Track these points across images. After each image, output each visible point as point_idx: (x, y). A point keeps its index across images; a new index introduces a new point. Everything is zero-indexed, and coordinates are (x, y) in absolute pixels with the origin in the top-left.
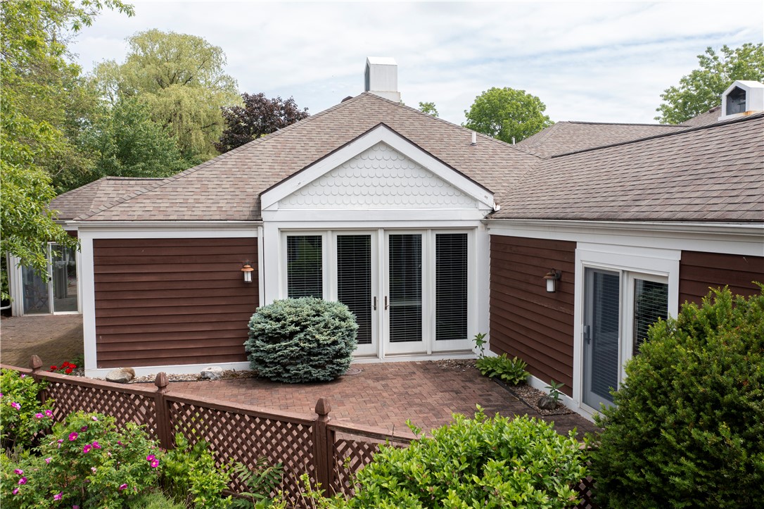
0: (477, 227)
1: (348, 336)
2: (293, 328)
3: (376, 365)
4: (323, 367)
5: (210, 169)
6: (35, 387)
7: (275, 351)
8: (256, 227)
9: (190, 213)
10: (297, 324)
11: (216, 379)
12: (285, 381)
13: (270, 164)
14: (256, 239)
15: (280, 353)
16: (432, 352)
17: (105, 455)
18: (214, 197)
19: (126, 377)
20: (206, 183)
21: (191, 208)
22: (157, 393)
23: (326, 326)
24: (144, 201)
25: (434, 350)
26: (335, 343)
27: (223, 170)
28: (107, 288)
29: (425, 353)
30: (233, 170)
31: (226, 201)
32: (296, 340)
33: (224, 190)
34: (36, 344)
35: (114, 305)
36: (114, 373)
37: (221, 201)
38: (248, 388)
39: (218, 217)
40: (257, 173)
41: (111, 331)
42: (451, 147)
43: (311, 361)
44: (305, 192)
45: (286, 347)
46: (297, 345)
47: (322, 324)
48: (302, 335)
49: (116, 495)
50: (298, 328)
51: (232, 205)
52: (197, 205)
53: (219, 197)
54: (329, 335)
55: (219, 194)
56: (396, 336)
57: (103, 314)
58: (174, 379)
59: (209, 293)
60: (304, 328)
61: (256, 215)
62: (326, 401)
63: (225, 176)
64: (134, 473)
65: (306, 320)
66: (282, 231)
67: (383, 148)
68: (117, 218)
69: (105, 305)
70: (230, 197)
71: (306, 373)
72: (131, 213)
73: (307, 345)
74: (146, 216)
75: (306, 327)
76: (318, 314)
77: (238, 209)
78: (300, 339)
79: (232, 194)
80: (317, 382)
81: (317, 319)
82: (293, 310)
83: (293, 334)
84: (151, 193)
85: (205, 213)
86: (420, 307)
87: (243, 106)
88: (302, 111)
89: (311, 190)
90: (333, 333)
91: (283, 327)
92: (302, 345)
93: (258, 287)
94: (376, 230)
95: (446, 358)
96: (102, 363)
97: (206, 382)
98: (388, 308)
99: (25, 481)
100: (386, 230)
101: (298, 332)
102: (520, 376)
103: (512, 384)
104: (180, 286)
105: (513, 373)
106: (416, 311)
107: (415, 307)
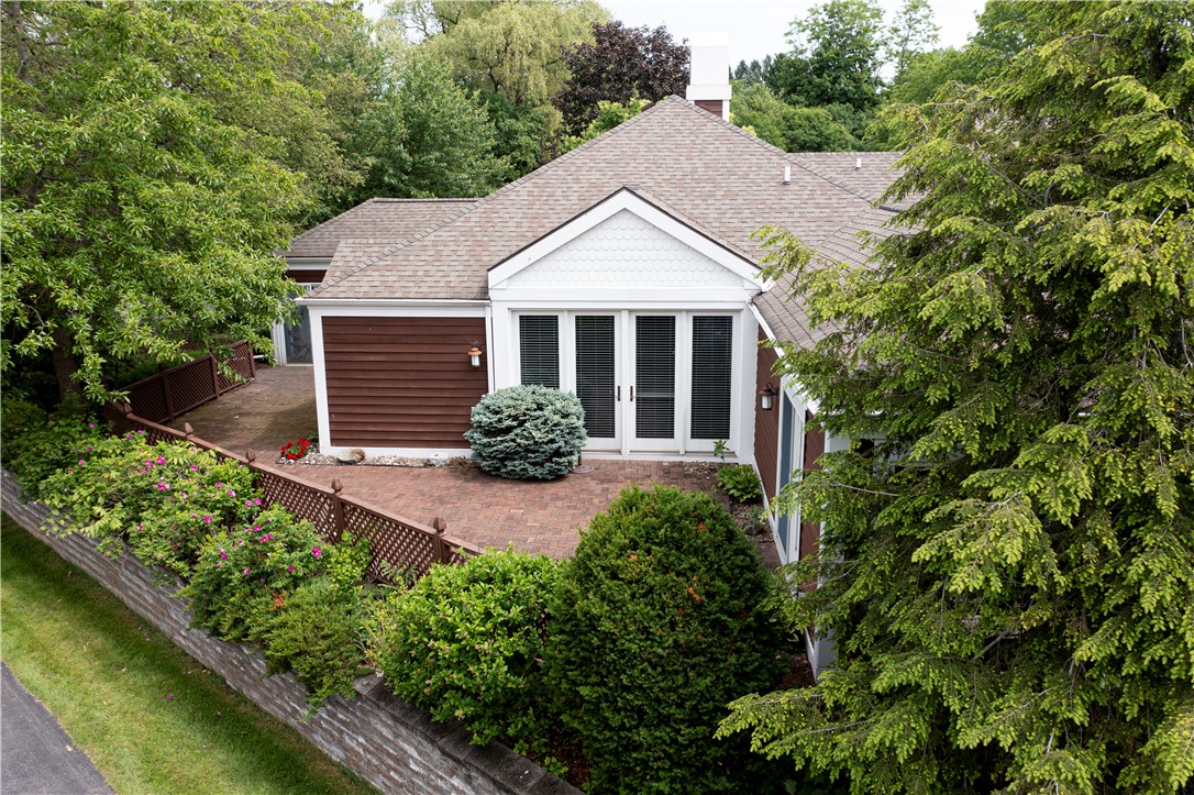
1: (568, 434)
2: (508, 423)
3: (617, 462)
4: (541, 465)
5: (448, 229)
6: (250, 477)
7: (490, 445)
8: (484, 306)
9: (416, 289)
10: (515, 418)
11: (441, 466)
12: (504, 475)
13: (518, 220)
14: (484, 319)
15: (495, 448)
16: (686, 452)
17: (278, 545)
18: (445, 268)
19: (354, 458)
20: (441, 248)
21: (418, 284)
22: (333, 495)
23: (545, 423)
24: (374, 273)
25: (688, 450)
26: (552, 441)
27: (464, 229)
28: (337, 366)
29: (678, 454)
30: (476, 229)
31: (456, 274)
32: (512, 436)
33: (459, 258)
34: (288, 407)
35: (345, 384)
36: (343, 452)
37: (452, 274)
38: (466, 480)
39: (444, 295)
40: (500, 234)
41: (343, 410)
42: (755, 188)
43: (530, 458)
44: (537, 267)
45: (502, 442)
46: (514, 440)
47: (540, 421)
48: (518, 431)
49: (287, 574)
50: (515, 423)
51: (461, 279)
52: (426, 279)
53: (451, 268)
54: (547, 432)
55: (452, 263)
56: (643, 431)
57: (334, 392)
58: (402, 463)
59: (437, 376)
60: (522, 424)
61: (484, 293)
62: (442, 520)
63: (464, 238)
64: (301, 560)
65: (525, 415)
66: (513, 311)
67: (627, 216)
68: (343, 295)
69: (336, 384)
70: (461, 268)
71: (522, 470)
72: (357, 289)
73: (523, 441)
74: (372, 292)
75: (525, 421)
76: (540, 407)
77: (467, 284)
78: (516, 435)
79: (466, 263)
80: (533, 480)
81: (539, 413)
82: (511, 402)
83: (509, 430)
84: (382, 263)
85: (432, 290)
86: (673, 399)
87: (593, 42)
88: (680, 44)
89: (545, 265)
90: (552, 430)
91: (500, 421)
92: (518, 440)
93: (487, 371)
94: (620, 311)
95: (701, 459)
96: (335, 441)
97: (429, 470)
98: (634, 399)
99: (225, 558)
100: (630, 311)
101: (515, 427)
102: (749, 493)
103: (738, 502)
104: (408, 367)
105: (743, 490)
106: (669, 403)
107: (667, 399)
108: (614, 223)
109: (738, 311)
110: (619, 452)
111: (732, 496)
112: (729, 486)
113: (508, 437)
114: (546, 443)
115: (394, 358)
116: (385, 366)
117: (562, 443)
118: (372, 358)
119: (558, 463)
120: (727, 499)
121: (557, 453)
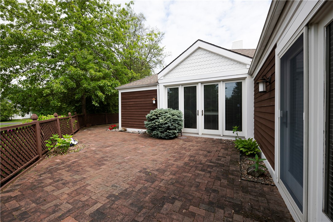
0: (246, 77)
2: (154, 117)
3: (196, 137)
4: (163, 132)
8: (157, 86)
14: (157, 90)
16: (223, 136)
25: (224, 134)
28: (124, 106)
29: (220, 136)
35: (125, 110)
39: (147, 84)
41: (124, 118)
46: (155, 123)
50: (156, 117)
54: (165, 120)
56: (207, 127)
57: (123, 113)
66: (165, 86)
67: (200, 50)
69: (123, 110)
77: (155, 81)
78: (156, 121)
85: (145, 83)
86: (218, 115)
94: (198, 83)
95: (229, 139)
98: (204, 115)
100: (202, 83)
101: (156, 119)
102: (252, 151)
103: (245, 155)
104: (139, 105)
105: (247, 148)
106: (217, 117)
107: (216, 115)
108: (196, 54)
109: (244, 79)
110: (198, 134)
111: (241, 151)
112: (240, 146)
113: (153, 122)
114: (165, 124)
115: (136, 103)
116: (134, 105)
117: (170, 124)
118: (131, 103)
119: (169, 133)
120: (239, 153)
121: (168, 128)
